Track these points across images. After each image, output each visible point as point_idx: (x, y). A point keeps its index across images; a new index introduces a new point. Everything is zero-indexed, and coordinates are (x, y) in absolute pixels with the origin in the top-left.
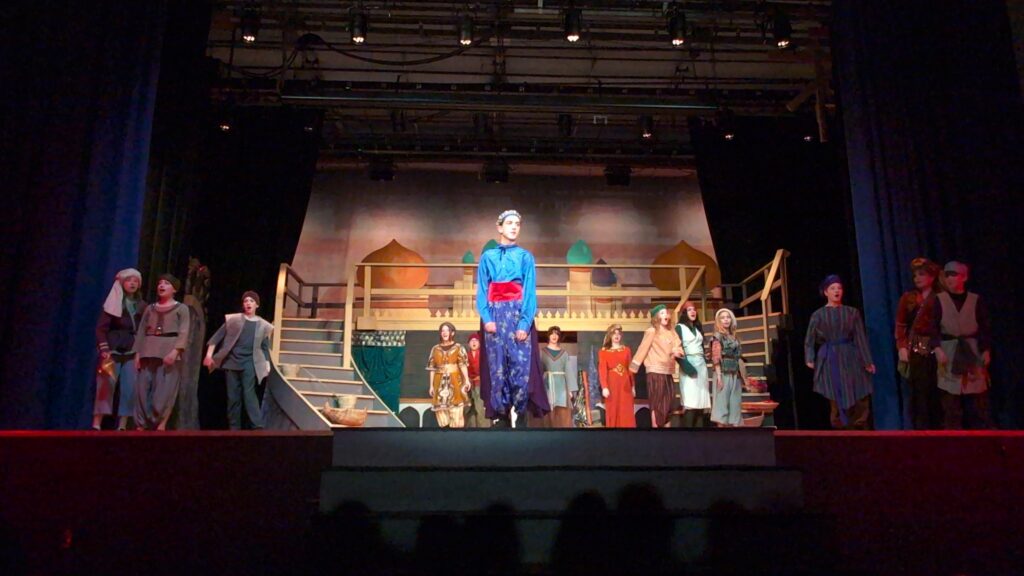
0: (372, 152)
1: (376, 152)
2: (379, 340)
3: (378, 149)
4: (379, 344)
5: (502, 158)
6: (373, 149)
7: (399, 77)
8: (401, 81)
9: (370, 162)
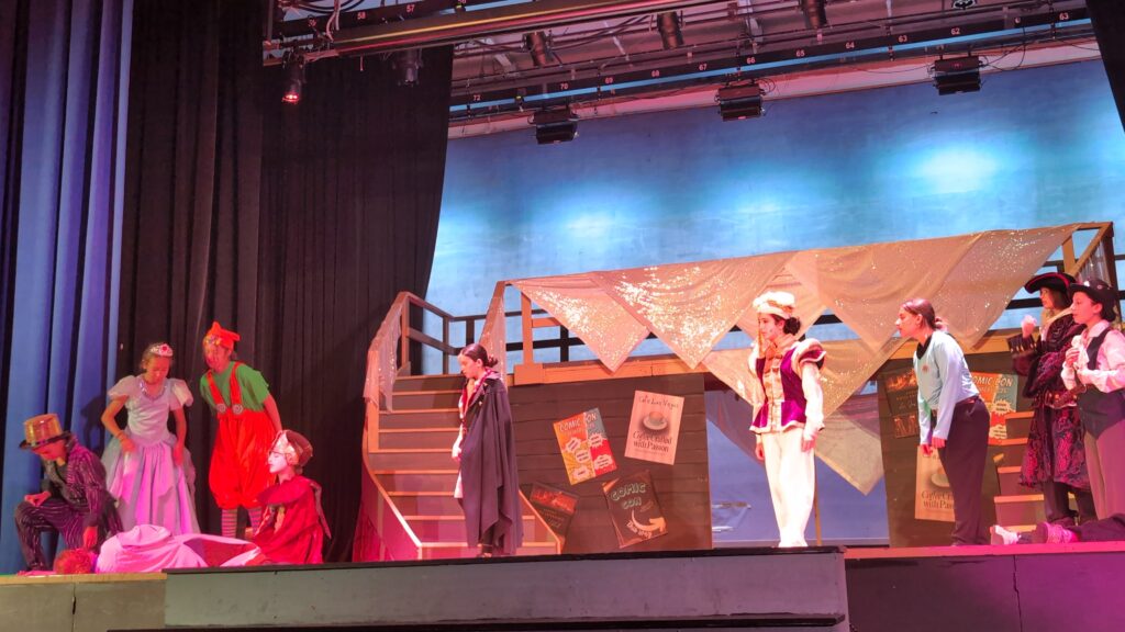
0: (538, 97)
9: (535, 114)
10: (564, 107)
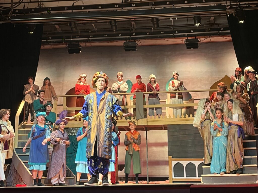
0: (69, 39)
1: (72, 39)
2: (71, 133)
3: (72, 38)
4: (71, 134)
5: (132, 39)
6: (70, 38)
7: (73, 3)
8: (74, 5)
9: (68, 44)
10: (77, 43)
